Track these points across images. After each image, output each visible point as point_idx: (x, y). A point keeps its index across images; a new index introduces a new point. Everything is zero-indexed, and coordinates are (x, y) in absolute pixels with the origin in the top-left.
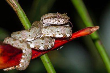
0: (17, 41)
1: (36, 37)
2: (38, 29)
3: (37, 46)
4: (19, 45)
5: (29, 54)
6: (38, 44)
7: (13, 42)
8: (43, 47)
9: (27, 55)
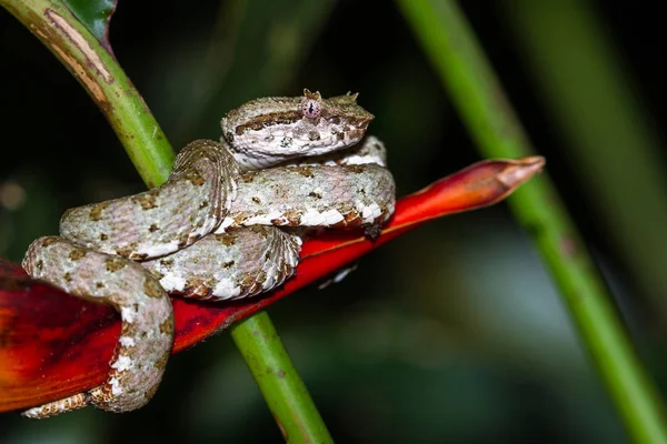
2: (201, 189)
4: (103, 281)
9: (144, 334)
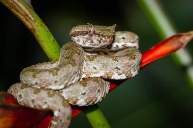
0: (42, 94)
1: (70, 83)
2: (75, 67)
3: (72, 99)
4: (47, 101)
5: (66, 117)
6: (74, 96)
7: (34, 96)
8: (84, 101)
9: (61, 121)
